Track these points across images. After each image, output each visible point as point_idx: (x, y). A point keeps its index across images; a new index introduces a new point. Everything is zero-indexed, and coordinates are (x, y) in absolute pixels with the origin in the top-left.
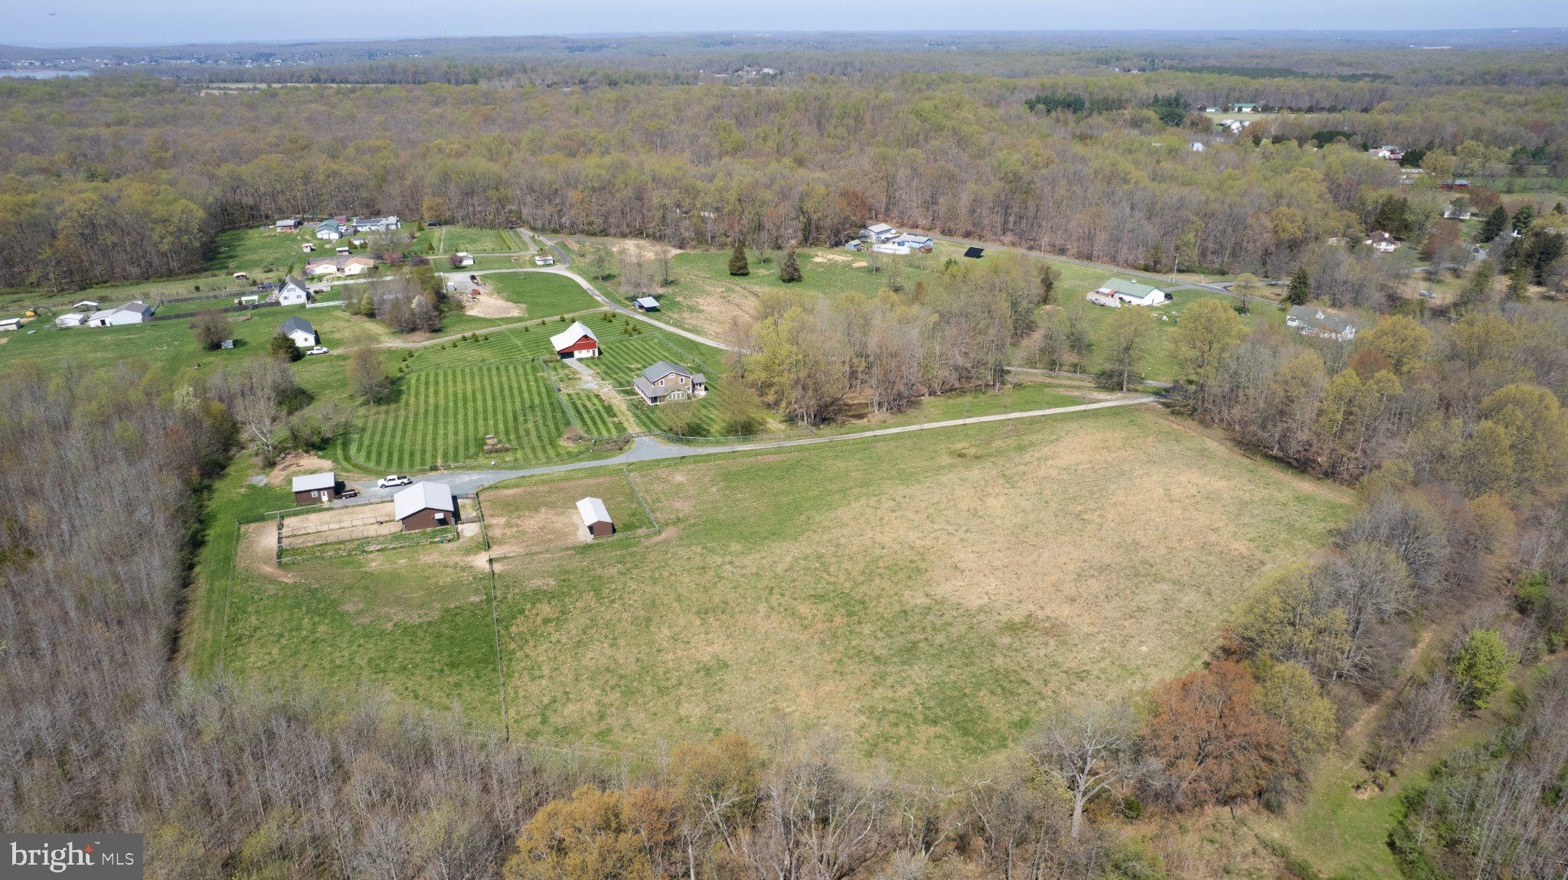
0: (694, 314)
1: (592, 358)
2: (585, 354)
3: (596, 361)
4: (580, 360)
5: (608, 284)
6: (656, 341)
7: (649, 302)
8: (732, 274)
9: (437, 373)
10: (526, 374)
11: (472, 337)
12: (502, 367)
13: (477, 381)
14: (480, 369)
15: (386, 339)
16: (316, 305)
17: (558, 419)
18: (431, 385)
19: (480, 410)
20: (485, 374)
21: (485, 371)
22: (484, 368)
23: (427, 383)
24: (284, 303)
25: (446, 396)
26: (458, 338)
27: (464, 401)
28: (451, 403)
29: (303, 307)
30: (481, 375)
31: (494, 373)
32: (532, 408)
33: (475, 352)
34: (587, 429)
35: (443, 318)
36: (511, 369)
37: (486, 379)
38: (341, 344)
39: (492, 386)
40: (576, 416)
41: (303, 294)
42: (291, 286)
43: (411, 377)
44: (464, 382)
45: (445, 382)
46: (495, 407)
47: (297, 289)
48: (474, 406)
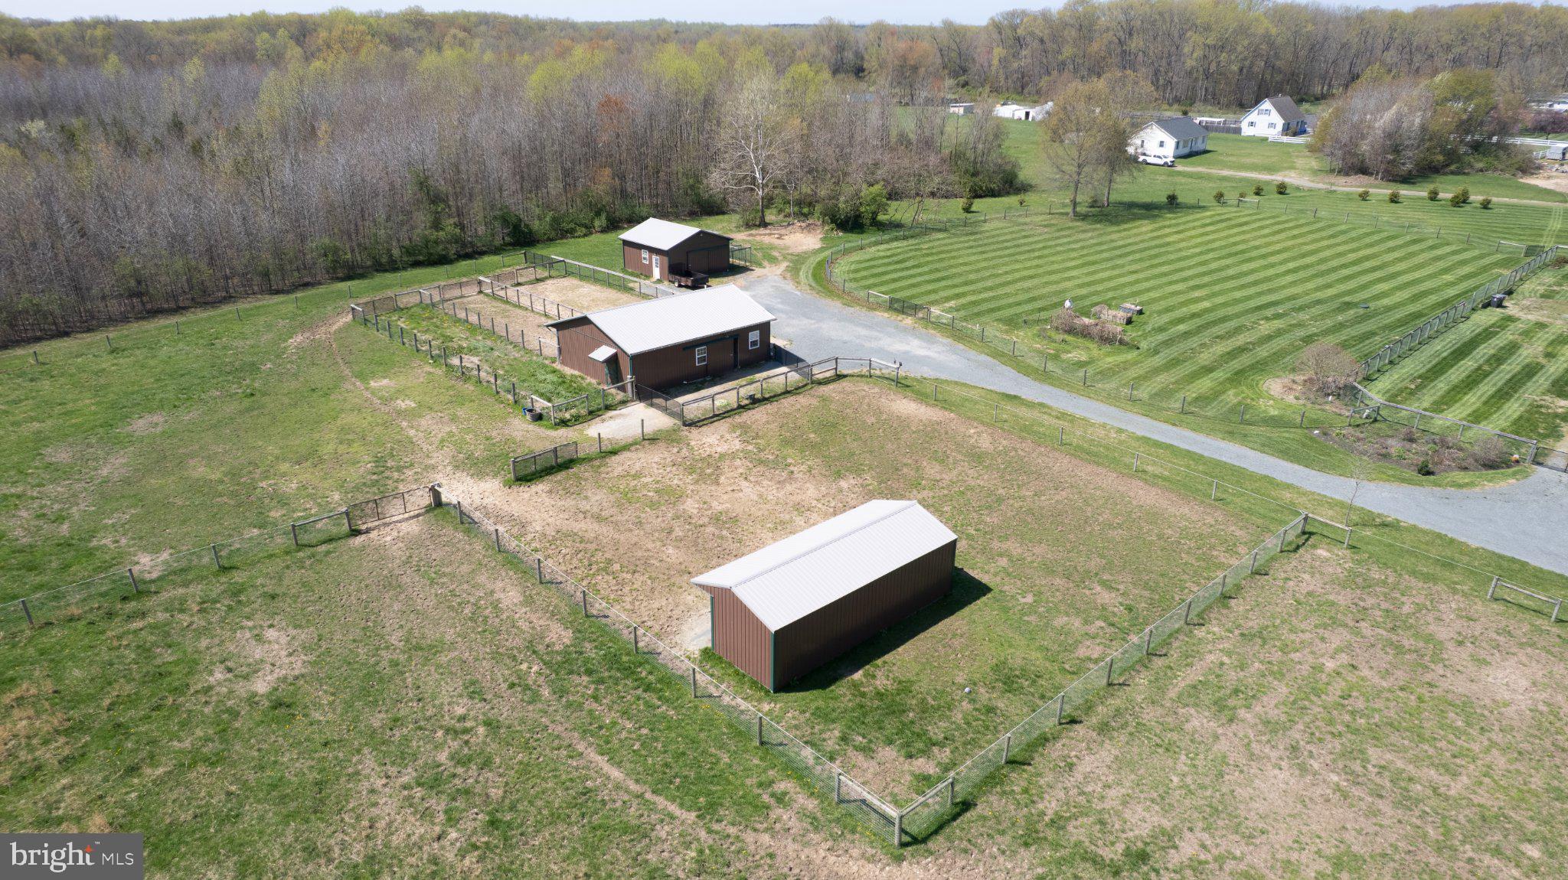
9: (1274, 217)
10: (1463, 263)
11: (1456, 197)
12: (1430, 243)
13: (1325, 243)
14: (1373, 233)
15: (1293, 174)
16: (1286, 139)
17: (1367, 342)
18: (1224, 225)
19: (1223, 274)
20: (1368, 240)
21: (1376, 237)
22: (1385, 234)
23: (1222, 221)
24: (1247, 131)
25: (1214, 241)
26: (1425, 194)
27: (1230, 255)
28: (1198, 250)
29: (1265, 140)
30: (1353, 240)
31: (1391, 244)
32: (1348, 305)
33: (1419, 215)
34: (1413, 387)
35: (1452, 173)
36: (1448, 249)
37: (1354, 245)
38: (1210, 164)
39: (1340, 255)
40: (1438, 353)
41: (1280, 122)
42: (1267, 105)
43: (1220, 210)
44: (1294, 237)
45: (1262, 228)
46: (1268, 279)
47: (1274, 112)
48: (1228, 267)
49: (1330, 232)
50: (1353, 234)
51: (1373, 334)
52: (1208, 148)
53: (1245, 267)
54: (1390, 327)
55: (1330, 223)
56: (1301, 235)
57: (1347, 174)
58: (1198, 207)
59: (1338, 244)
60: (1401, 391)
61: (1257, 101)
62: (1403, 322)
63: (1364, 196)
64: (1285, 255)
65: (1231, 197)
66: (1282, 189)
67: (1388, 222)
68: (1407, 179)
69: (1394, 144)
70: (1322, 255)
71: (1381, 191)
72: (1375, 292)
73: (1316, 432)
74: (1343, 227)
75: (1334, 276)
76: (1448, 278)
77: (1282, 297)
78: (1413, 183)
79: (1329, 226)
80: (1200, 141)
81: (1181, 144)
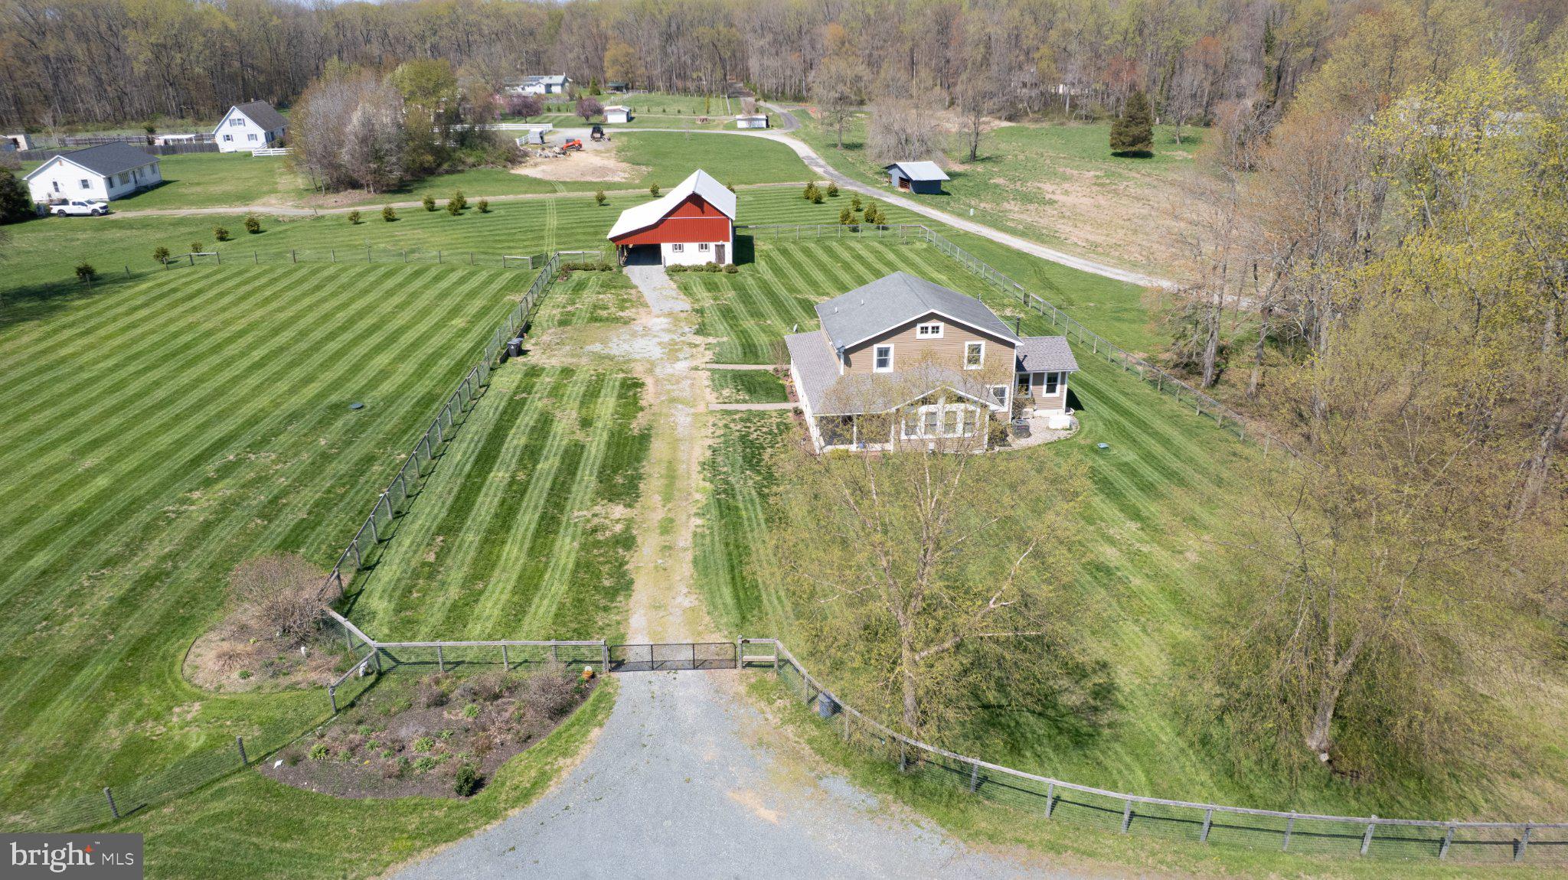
0: (1031, 207)
1: (712, 268)
2: (693, 254)
3: (720, 278)
4: (676, 270)
5: (851, 156)
6: (920, 245)
7: (924, 170)
8: (1115, 155)
9: (240, 273)
10: (472, 294)
11: (452, 204)
12: (433, 272)
13: (307, 302)
14: (368, 271)
15: (273, 199)
16: (272, 152)
17: (362, 480)
18: (165, 302)
19: (148, 401)
20: (361, 285)
21: (371, 278)
22: (382, 270)
23: (162, 296)
24: (225, 147)
25: (143, 336)
26: (420, 204)
27: (165, 359)
28: (110, 363)
29: (249, 154)
30: (344, 287)
31: (390, 283)
32: (337, 409)
33: (419, 234)
34: (431, 558)
35: (448, 172)
36: (454, 277)
37: (344, 297)
38: (164, 202)
39: (326, 317)
40: (460, 466)
41: (261, 133)
42: (236, 113)
43: (164, 276)
44: (267, 301)
45: (222, 295)
46: (220, 392)
47: (248, 121)
48: (157, 384)
49: (314, 281)
50: (344, 279)
51: (370, 459)
52: (165, 178)
53: (186, 378)
54: (393, 439)
55: (316, 266)
56: (275, 296)
57: (337, 190)
58: (133, 277)
59: (324, 300)
60: (416, 575)
61: (224, 112)
62: (409, 422)
63: (355, 218)
64: (249, 338)
65: (180, 250)
66: (254, 227)
67: (385, 251)
68: (401, 188)
69: (372, 149)
70: (302, 324)
71: (371, 206)
72: (371, 374)
73: (278, 763)
74: (332, 270)
75: (318, 358)
76: (459, 322)
77: (240, 421)
78: (410, 191)
79: (314, 272)
80: (147, 170)
81: (116, 181)
